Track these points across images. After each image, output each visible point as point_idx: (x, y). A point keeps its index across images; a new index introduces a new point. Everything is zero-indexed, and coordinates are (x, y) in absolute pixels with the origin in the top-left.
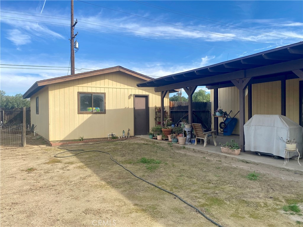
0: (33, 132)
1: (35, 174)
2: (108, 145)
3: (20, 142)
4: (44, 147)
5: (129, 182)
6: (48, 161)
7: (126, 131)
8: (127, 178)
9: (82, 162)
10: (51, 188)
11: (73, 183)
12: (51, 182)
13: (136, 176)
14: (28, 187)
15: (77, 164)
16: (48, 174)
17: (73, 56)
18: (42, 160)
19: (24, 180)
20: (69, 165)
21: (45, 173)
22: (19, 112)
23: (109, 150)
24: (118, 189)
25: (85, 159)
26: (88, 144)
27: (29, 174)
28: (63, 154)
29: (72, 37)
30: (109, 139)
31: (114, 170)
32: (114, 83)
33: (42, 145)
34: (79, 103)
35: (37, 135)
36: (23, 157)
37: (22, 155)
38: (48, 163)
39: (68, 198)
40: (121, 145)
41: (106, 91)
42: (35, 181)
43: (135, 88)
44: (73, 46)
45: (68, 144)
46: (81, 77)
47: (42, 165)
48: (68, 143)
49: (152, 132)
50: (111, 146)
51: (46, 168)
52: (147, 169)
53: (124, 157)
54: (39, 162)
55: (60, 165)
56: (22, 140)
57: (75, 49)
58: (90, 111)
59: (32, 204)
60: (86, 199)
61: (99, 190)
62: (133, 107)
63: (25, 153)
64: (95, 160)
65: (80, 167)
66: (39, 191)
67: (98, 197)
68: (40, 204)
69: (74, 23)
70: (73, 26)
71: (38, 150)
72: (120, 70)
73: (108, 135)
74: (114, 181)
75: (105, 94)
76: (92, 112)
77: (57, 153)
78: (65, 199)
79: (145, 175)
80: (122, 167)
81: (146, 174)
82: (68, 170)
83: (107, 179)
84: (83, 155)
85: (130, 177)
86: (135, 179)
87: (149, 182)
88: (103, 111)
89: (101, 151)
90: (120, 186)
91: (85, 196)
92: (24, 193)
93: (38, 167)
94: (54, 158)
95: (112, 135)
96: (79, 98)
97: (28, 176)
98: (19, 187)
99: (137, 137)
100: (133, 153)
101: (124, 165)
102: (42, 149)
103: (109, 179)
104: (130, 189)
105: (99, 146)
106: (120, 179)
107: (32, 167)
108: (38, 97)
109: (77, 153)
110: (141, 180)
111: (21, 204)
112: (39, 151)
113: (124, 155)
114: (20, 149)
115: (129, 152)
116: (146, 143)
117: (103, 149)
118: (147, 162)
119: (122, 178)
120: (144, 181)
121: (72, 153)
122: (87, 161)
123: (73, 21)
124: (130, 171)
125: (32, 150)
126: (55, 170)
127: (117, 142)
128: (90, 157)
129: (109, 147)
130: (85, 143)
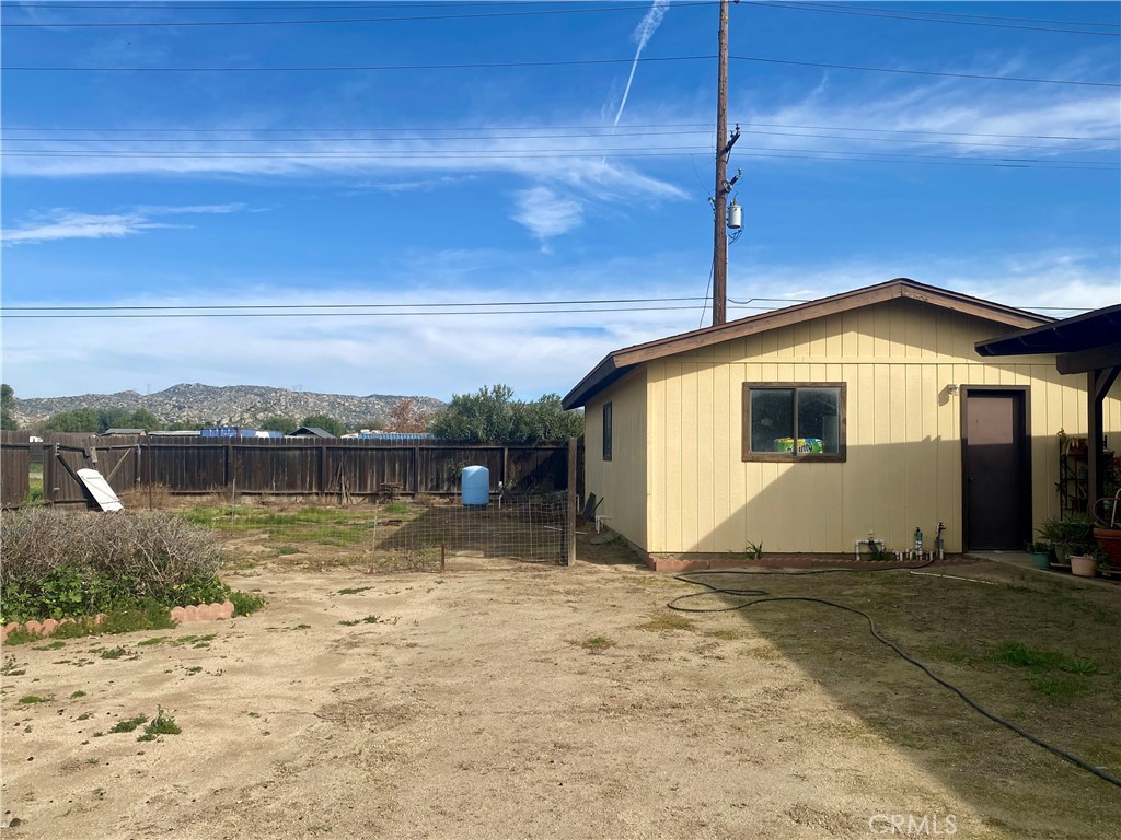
0: (593, 520)
1: (613, 660)
2: (856, 583)
3: (556, 550)
4: (632, 573)
5: (956, 730)
6: (649, 620)
7: (930, 534)
8: (948, 716)
9: (764, 634)
10: (668, 711)
11: (741, 704)
12: (664, 693)
13: (986, 709)
14: (596, 700)
15: (748, 641)
16: (651, 665)
17: (720, 255)
18: (629, 616)
19: (580, 673)
20: (719, 641)
21: (643, 658)
22: (550, 453)
23: (861, 601)
24: (915, 751)
25: (777, 626)
26: (780, 570)
27: (595, 658)
28: (695, 599)
29: (721, 189)
30: (858, 558)
31: (891, 679)
32: (882, 343)
33: (624, 563)
34: (747, 421)
35: (605, 529)
36: (571, 598)
37: (568, 593)
38: (650, 627)
39: (728, 756)
40: (912, 586)
41: (848, 375)
42: (615, 683)
43: (969, 361)
44: (721, 222)
45: (709, 568)
46: (755, 330)
47: (630, 632)
48: (708, 562)
49: (1049, 542)
50: (871, 587)
51: (644, 644)
52: (1033, 689)
53: (928, 634)
54: (622, 619)
55: (689, 639)
56: (562, 545)
57: (729, 231)
58: (786, 451)
59: (614, 757)
60: (793, 769)
61: (837, 745)
62: (958, 437)
63: (576, 587)
64: (811, 633)
65: (758, 653)
66: (630, 717)
67: (836, 767)
68: (638, 762)
69: (729, 139)
70: (723, 150)
71: (613, 581)
72: (907, 294)
73: (853, 543)
74: (893, 719)
75: (842, 386)
76: (795, 453)
77: (676, 595)
78: (719, 759)
79: (1027, 712)
80: (923, 671)
81: (1031, 710)
82: (718, 658)
83: (866, 707)
84: (765, 611)
85: (959, 712)
86: (981, 724)
87: (1046, 741)
88: (836, 452)
89: (832, 602)
90: (922, 740)
91: (787, 758)
92: (587, 716)
93: (617, 635)
94: (667, 611)
95: (871, 543)
96: (748, 405)
97: (594, 663)
98: (569, 694)
99: (978, 559)
100: (962, 621)
101: (929, 665)
102: (624, 577)
103: (872, 710)
104: (965, 758)
105: (822, 584)
106: (917, 713)
107: (599, 634)
108: (610, 404)
109: (746, 600)
110: (1010, 733)
111: (581, 752)
112: (617, 584)
113: (923, 626)
114: (557, 573)
115: (946, 614)
116: (1019, 583)
117: (839, 594)
118: (1029, 662)
119: (925, 711)
120: (1022, 735)
121: (726, 600)
122: (783, 632)
123: (725, 133)
124: (959, 690)
125: (594, 578)
126: (675, 655)
127: (894, 572)
128: (791, 621)
129: (860, 590)
130: (769, 567)
